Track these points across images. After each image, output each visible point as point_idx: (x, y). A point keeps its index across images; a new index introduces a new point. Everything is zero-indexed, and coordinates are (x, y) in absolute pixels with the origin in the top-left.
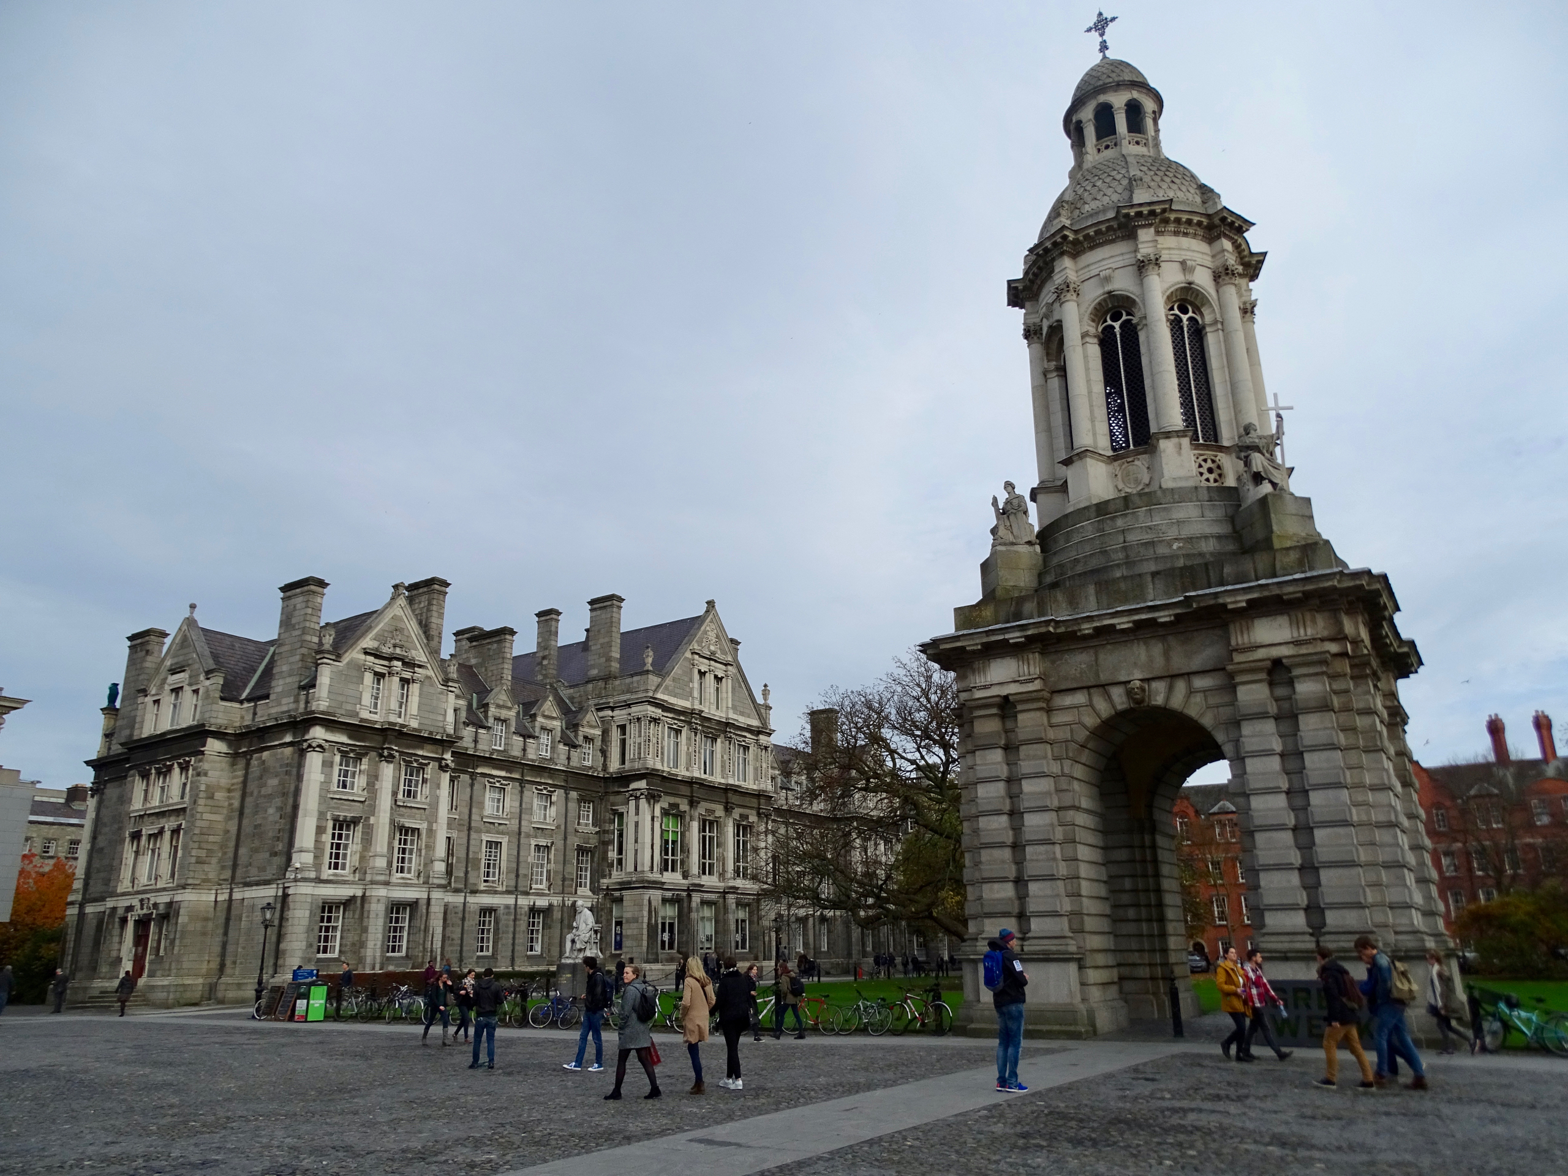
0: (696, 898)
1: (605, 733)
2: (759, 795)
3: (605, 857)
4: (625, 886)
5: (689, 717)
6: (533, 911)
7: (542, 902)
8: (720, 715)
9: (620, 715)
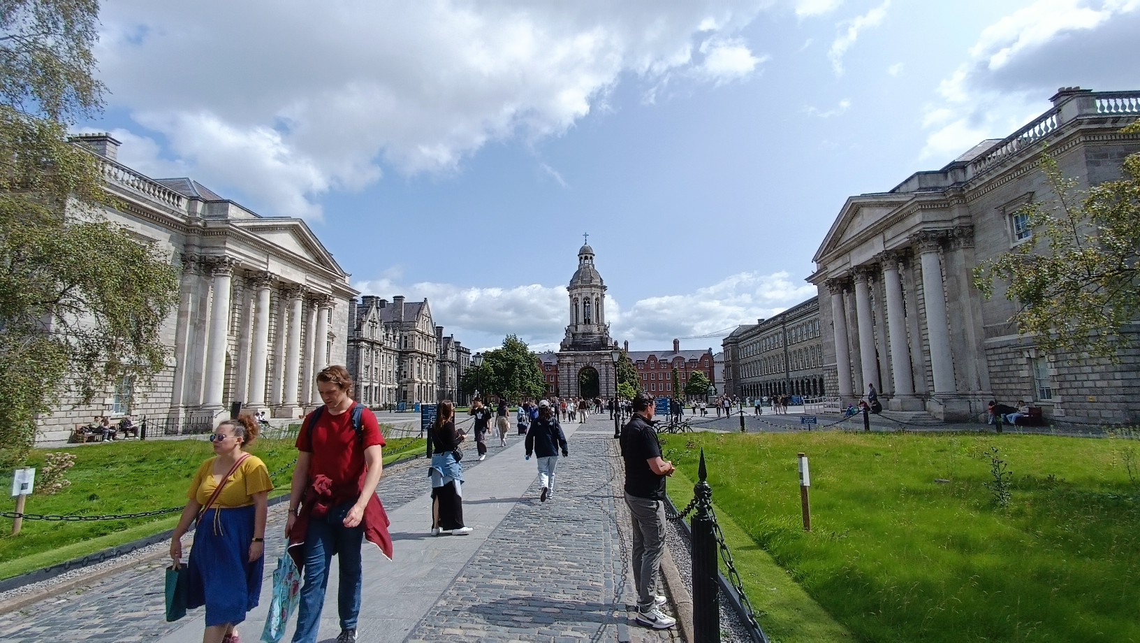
0: (423, 385)
1: (401, 338)
2: (434, 356)
3: (400, 374)
4: (408, 382)
5: (422, 333)
6: (389, 389)
7: (390, 387)
8: (427, 332)
9: (405, 334)
